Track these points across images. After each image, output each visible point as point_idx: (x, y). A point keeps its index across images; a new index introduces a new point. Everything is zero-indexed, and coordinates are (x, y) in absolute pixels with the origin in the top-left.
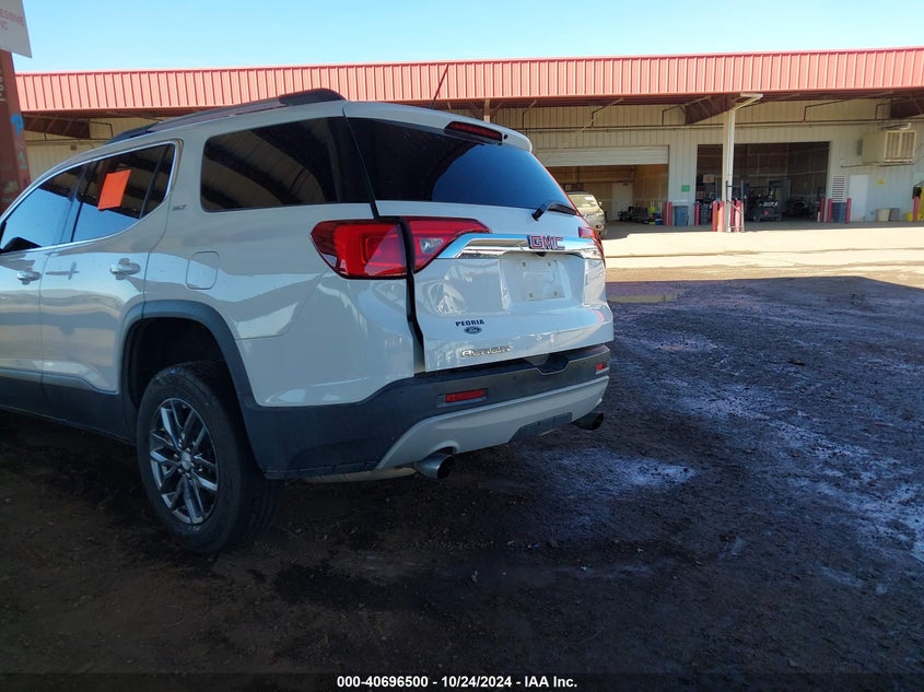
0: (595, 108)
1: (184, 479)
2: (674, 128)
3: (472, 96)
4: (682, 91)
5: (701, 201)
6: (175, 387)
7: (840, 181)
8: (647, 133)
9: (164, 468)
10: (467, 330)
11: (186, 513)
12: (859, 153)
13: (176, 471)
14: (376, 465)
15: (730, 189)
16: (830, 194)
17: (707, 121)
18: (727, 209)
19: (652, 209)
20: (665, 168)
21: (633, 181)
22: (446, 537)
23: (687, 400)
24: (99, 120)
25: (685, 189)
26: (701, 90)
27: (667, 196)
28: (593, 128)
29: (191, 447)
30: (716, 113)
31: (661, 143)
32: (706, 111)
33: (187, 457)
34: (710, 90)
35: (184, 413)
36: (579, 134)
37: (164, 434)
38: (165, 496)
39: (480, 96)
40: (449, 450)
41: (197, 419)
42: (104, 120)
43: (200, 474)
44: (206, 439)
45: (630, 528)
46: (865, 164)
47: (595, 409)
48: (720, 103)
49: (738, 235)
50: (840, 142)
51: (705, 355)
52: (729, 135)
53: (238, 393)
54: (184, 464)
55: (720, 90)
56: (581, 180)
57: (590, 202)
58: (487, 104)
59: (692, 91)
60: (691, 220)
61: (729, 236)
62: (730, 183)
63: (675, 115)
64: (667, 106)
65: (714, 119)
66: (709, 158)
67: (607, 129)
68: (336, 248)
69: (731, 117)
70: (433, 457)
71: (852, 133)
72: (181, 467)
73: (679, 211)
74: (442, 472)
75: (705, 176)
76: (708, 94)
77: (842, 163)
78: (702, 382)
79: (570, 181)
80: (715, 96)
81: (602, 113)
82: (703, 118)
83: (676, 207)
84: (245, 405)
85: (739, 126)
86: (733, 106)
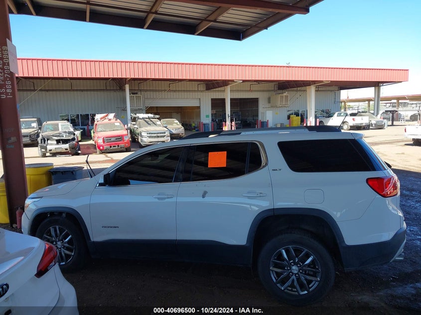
0: (170, 83)
2: (202, 91)
7: (263, 113)
8: (191, 93)
12: (269, 102)
13: (288, 274)
16: (260, 118)
17: (217, 89)
18: (228, 125)
19: (193, 125)
20: (199, 107)
21: (181, 112)
25: (207, 116)
27: (200, 119)
28: (170, 91)
30: (222, 86)
31: (196, 97)
32: (216, 86)
33: (296, 268)
36: (163, 93)
38: (278, 285)
46: (272, 107)
50: (262, 98)
56: (158, 111)
57: (176, 123)
58: (128, 80)
62: (230, 115)
63: (202, 86)
66: (218, 104)
67: (175, 91)
71: (266, 95)
73: (206, 126)
77: (263, 106)
79: (154, 112)
81: (173, 86)
83: (204, 124)
85: (232, 91)
86: (229, 84)
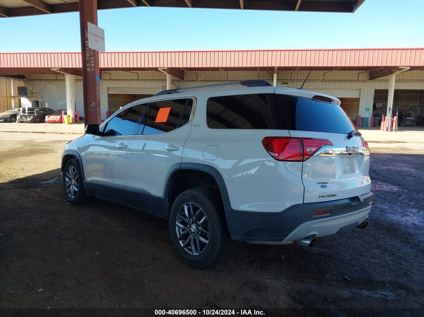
0: (325, 71)
1: (191, 236)
2: (363, 81)
3: (270, 65)
4: (370, 65)
5: (375, 116)
6: (194, 198)
8: (350, 83)
9: (181, 231)
10: (321, 186)
11: (191, 250)
13: (188, 232)
14: (283, 239)
15: (391, 111)
17: (380, 79)
18: (388, 120)
20: (358, 100)
22: (297, 271)
23: (390, 215)
24: (105, 71)
25: (367, 110)
26: (379, 65)
27: (358, 113)
28: (324, 80)
29: (197, 223)
30: (386, 75)
31: (356, 88)
32: (380, 74)
33: (194, 227)
34: (384, 65)
35: (196, 209)
36: (317, 83)
37: (184, 215)
38: (180, 242)
39: (274, 65)
40: (314, 235)
41: (202, 213)
42: (107, 72)
43: (199, 235)
44: (205, 222)
45: (379, 274)
47: (366, 220)
48: (388, 71)
49: (394, 132)
51: (394, 193)
52: (392, 85)
53: (224, 203)
54: (192, 230)
55: (389, 65)
58: (276, 69)
59: (375, 65)
60: (370, 124)
61: (389, 133)
62: (391, 108)
63: (364, 76)
64: (361, 71)
65: (384, 78)
66: (380, 96)
67: (331, 81)
68: (274, 147)
69: (393, 77)
70: (307, 238)
72: (190, 230)
73: (364, 120)
74: (311, 245)
75: (377, 104)
76: (383, 67)
78: (396, 207)
80: (385, 67)
81: (329, 75)
82: (378, 77)
83: (362, 118)
84: (226, 209)
85: (397, 81)
86: (395, 72)
